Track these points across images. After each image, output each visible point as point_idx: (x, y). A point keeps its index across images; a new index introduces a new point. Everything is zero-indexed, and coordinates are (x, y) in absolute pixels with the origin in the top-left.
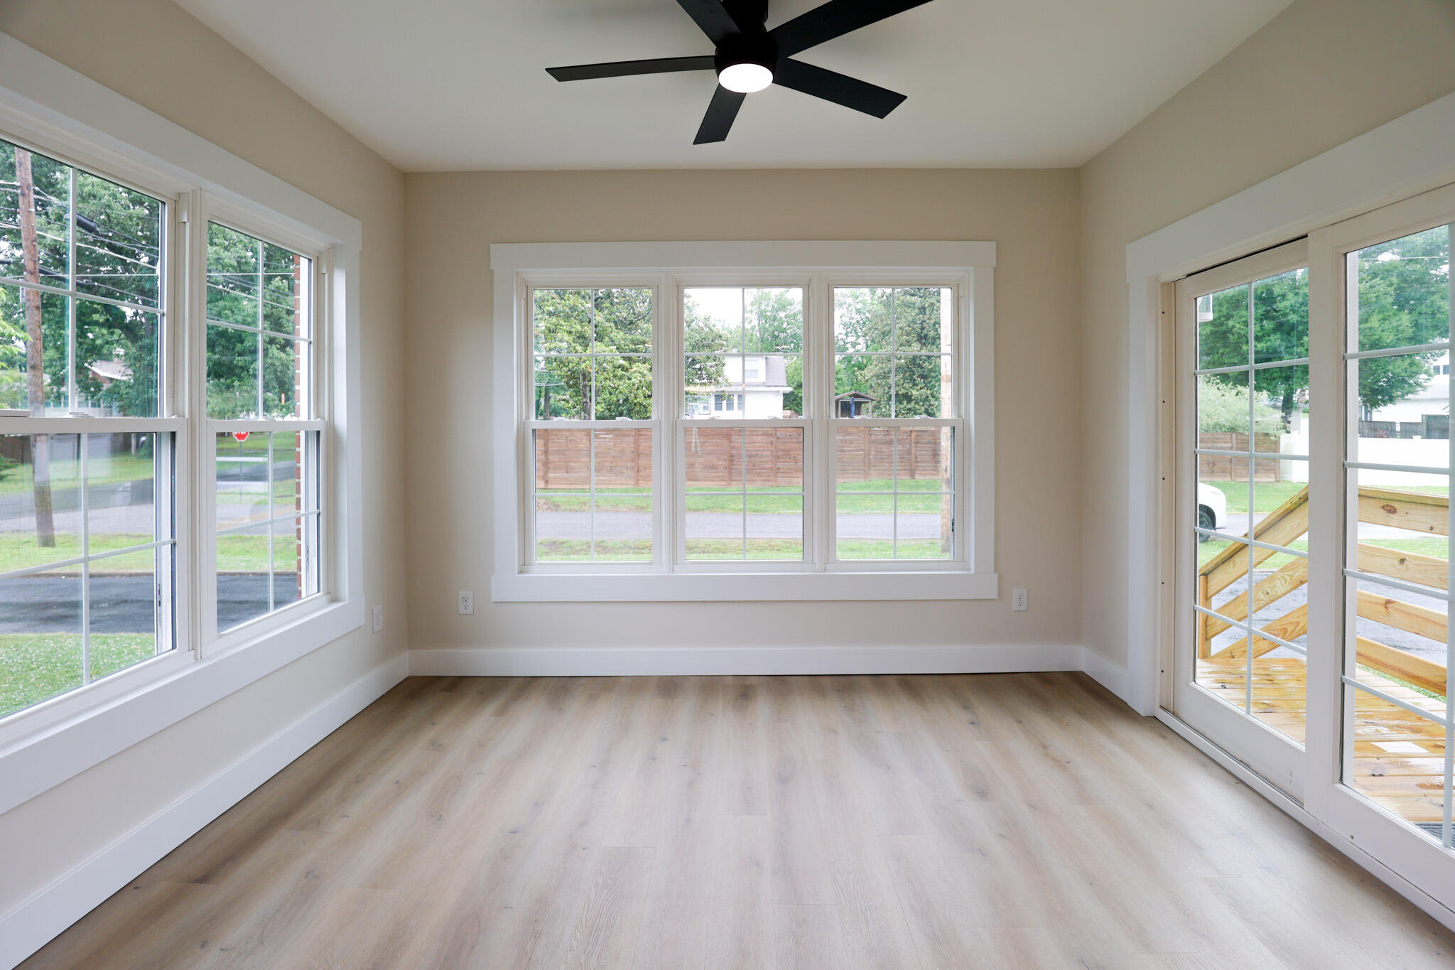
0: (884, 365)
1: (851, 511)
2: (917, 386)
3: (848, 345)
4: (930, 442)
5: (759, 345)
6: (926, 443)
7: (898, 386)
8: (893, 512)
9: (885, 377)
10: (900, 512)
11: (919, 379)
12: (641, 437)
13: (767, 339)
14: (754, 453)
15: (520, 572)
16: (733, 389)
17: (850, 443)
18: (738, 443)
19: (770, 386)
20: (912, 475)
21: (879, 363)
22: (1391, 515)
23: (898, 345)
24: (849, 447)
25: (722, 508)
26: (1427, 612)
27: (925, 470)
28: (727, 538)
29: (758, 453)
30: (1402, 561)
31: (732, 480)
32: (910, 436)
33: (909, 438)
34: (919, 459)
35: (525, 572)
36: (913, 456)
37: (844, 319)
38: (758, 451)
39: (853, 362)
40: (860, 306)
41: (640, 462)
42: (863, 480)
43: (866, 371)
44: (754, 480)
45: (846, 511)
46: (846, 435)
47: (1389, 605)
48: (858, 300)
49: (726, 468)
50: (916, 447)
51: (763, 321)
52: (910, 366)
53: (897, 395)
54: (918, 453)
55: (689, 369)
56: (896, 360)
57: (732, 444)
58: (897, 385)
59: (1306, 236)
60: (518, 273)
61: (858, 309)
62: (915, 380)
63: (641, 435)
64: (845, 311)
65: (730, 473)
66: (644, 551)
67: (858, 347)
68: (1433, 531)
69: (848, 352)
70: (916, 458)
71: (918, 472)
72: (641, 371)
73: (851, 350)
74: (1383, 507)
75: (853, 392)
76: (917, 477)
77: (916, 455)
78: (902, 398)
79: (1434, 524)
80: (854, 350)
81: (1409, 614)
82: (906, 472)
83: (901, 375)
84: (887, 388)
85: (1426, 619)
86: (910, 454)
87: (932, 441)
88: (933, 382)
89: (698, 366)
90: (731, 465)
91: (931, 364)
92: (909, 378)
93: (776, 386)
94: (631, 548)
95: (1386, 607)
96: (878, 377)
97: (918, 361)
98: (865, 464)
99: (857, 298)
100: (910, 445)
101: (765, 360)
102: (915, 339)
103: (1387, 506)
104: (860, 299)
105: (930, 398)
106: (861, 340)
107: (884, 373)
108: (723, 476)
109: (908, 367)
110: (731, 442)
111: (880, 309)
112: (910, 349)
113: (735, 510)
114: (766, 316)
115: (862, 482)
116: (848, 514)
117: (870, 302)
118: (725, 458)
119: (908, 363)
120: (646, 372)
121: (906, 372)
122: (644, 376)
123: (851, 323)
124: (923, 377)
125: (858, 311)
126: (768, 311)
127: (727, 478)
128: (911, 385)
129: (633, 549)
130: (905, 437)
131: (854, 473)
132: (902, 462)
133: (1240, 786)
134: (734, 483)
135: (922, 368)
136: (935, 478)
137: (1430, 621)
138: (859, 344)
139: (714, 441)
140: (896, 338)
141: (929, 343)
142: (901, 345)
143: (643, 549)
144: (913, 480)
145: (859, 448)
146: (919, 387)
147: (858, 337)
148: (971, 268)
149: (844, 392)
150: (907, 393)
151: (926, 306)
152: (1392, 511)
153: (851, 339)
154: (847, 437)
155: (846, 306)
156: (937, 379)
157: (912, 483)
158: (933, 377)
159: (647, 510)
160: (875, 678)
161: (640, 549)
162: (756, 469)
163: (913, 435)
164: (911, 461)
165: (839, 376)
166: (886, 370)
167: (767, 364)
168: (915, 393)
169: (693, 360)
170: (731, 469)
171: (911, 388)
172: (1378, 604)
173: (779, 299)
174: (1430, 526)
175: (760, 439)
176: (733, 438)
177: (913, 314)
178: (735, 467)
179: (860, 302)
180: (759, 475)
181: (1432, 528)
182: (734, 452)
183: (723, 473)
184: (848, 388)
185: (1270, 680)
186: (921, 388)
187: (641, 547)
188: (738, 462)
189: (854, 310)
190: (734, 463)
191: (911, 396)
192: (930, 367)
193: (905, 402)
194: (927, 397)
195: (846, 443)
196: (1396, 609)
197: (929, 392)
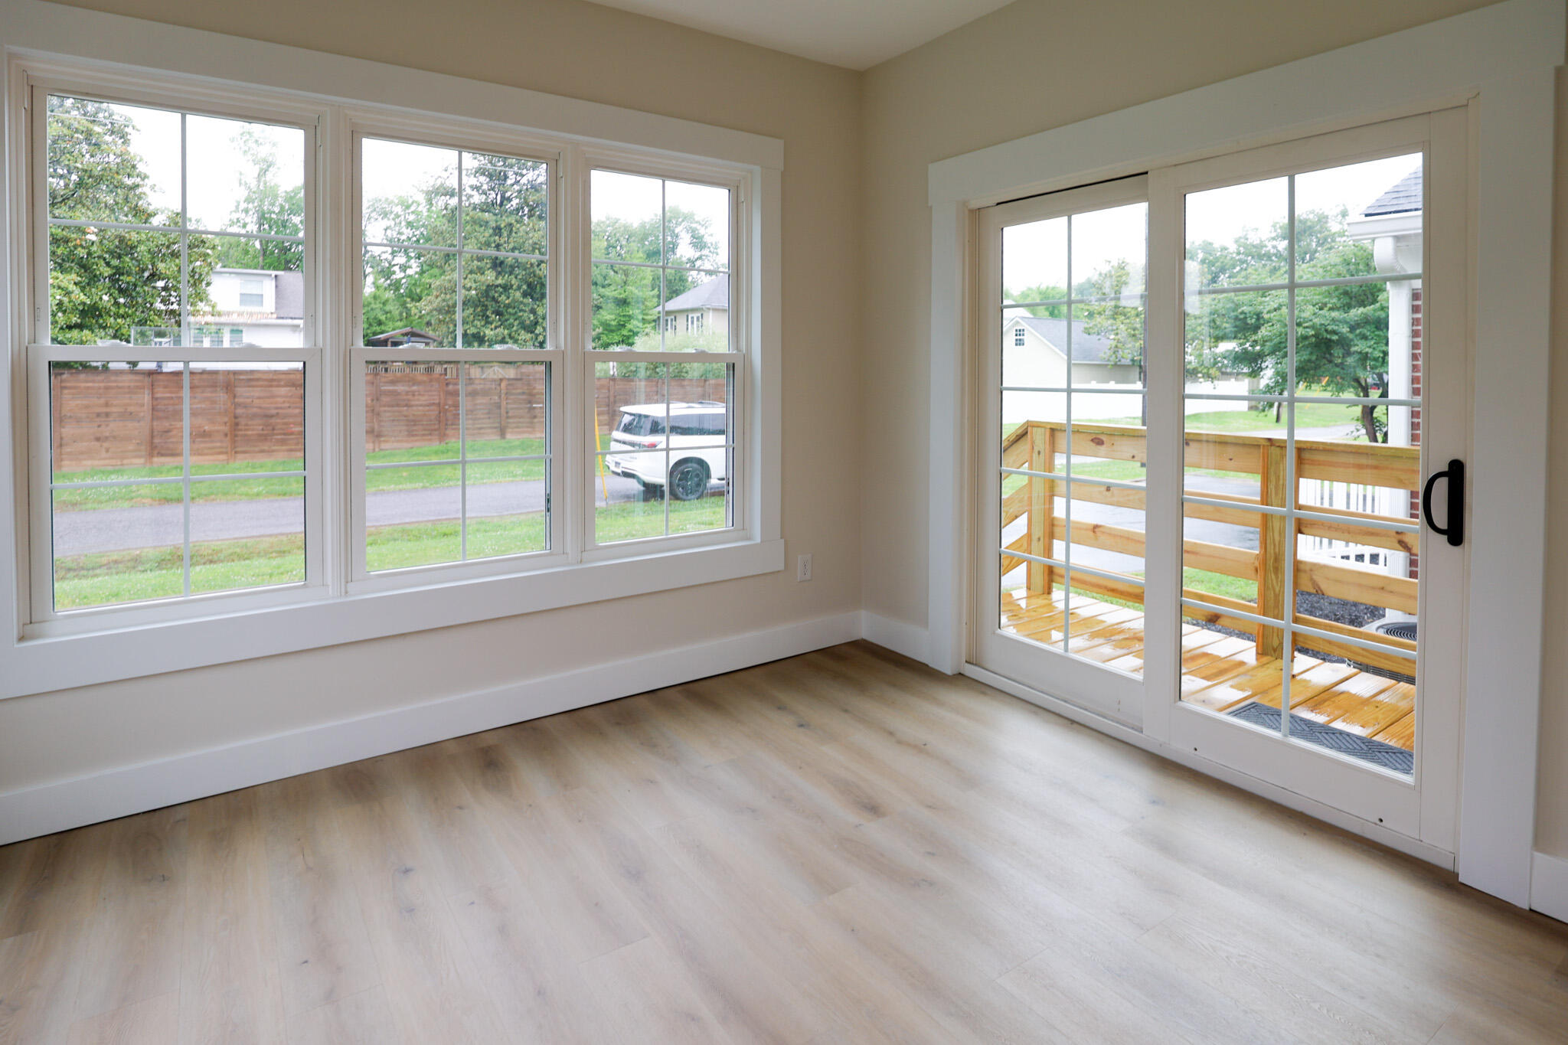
0: (448, 296)
1: (427, 485)
2: (491, 324)
3: (396, 269)
4: (523, 393)
5: (261, 259)
6: (519, 394)
7: (467, 323)
8: (460, 483)
9: (448, 312)
10: (472, 482)
11: (494, 316)
12: (66, 391)
13: (272, 253)
14: (274, 412)
15: (22, 638)
16: (223, 319)
17: (419, 395)
18: (248, 398)
19: (283, 318)
20: (503, 435)
21: (441, 293)
22: (1099, 447)
23: (467, 272)
24: (418, 400)
25: (225, 494)
26: (1128, 532)
27: (517, 427)
28: (247, 538)
29: (280, 411)
30: (1108, 489)
31: (236, 452)
32: (500, 385)
33: (498, 388)
34: (510, 414)
35: (32, 637)
36: (503, 411)
37: (389, 232)
38: (281, 408)
39: (402, 291)
40: (411, 218)
41: (63, 430)
42: (438, 443)
43: (422, 303)
44: (273, 451)
45: (421, 484)
46: (414, 385)
47: (1096, 530)
48: (410, 211)
49: (226, 435)
50: (507, 399)
51: (266, 226)
52: (482, 300)
53: (465, 335)
54: (509, 406)
55: (146, 288)
56: (463, 291)
57: (236, 400)
58: (464, 322)
59: (1146, 173)
60: (11, 56)
61: (410, 222)
62: (488, 317)
63: (65, 388)
64: (392, 223)
65: (234, 441)
66: (98, 571)
67: (409, 272)
68: (1136, 459)
69: (394, 277)
70: (507, 413)
71: (509, 430)
72: (63, 285)
73: (399, 275)
74: (1092, 440)
75: (408, 329)
76: (508, 436)
77: (507, 408)
78: (471, 339)
79: (1135, 452)
80: (402, 275)
81: (1115, 536)
82: (495, 430)
83: (471, 310)
84: (451, 326)
85: (1128, 538)
86: (499, 407)
87: (526, 391)
88: (511, 320)
89: (160, 284)
90: (235, 430)
91: (508, 298)
92: (481, 314)
93: (292, 318)
94: (69, 570)
95: (1094, 532)
96: (439, 310)
97: (492, 293)
98: (440, 422)
99: (408, 207)
100: (500, 397)
101: (274, 282)
102: (488, 266)
103: (1095, 438)
104: (413, 208)
105: (507, 339)
106: (414, 263)
107: (449, 306)
108: (221, 447)
109: (480, 301)
110: (235, 397)
111: (443, 225)
112: (483, 278)
113: (247, 495)
114: (271, 219)
115: (436, 446)
116: (424, 488)
117: (425, 214)
118: (226, 419)
119: (480, 295)
120: (72, 287)
121: (476, 306)
122: (68, 293)
123: (399, 240)
124: (498, 313)
125: (409, 224)
126: (274, 212)
127: (229, 449)
128: (483, 323)
129: (75, 570)
130: (493, 386)
131: (424, 435)
132: (489, 418)
133: (1075, 726)
134: (240, 456)
135: (497, 302)
136: (532, 436)
137: (1132, 539)
138: (410, 267)
139: (205, 395)
140: (463, 263)
141: (506, 273)
142: (471, 272)
143: (93, 569)
144: (503, 441)
145: (432, 402)
146: (493, 326)
147: (409, 258)
148: (757, 169)
149: (394, 329)
150: (479, 333)
151: (502, 226)
152: (1100, 442)
153: (401, 259)
154: (415, 388)
155: (392, 216)
156: (516, 316)
157: (503, 443)
158: (510, 314)
159: (84, 507)
160: (651, 694)
161: (88, 570)
162: (277, 434)
163: (503, 384)
164: (500, 417)
165: (387, 308)
166: (450, 303)
167: (276, 286)
168: (489, 333)
169: (153, 275)
170: (236, 436)
171: (483, 326)
172: (1087, 529)
173: (291, 198)
174: (1132, 455)
175: (283, 391)
176: (239, 390)
177: (487, 234)
178: (240, 433)
179: (412, 212)
180: (283, 442)
181: (1133, 457)
182: (239, 411)
183: (221, 441)
184: (399, 324)
185: (1015, 616)
186: (496, 328)
187: (91, 566)
188: (247, 425)
189: (403, 223)
190: (240, 427)
191: (484, 336)
192: (507, 302)
193: (476, 344)
194: (504, 338)
195: (414, 395)
196: (1103, 532)
197: (506, 332)
